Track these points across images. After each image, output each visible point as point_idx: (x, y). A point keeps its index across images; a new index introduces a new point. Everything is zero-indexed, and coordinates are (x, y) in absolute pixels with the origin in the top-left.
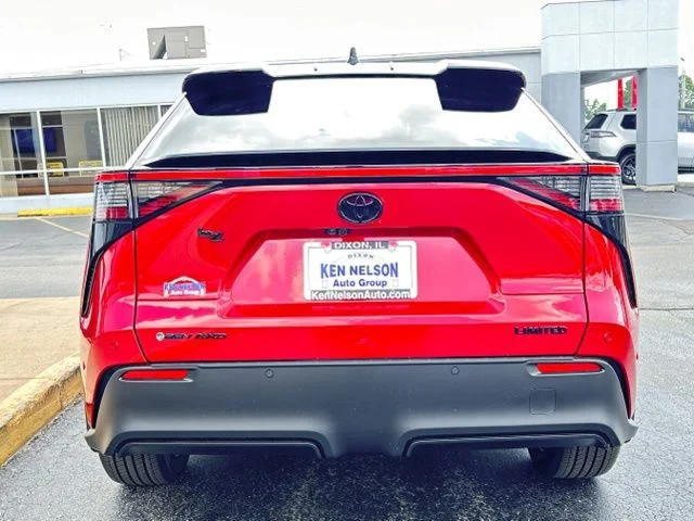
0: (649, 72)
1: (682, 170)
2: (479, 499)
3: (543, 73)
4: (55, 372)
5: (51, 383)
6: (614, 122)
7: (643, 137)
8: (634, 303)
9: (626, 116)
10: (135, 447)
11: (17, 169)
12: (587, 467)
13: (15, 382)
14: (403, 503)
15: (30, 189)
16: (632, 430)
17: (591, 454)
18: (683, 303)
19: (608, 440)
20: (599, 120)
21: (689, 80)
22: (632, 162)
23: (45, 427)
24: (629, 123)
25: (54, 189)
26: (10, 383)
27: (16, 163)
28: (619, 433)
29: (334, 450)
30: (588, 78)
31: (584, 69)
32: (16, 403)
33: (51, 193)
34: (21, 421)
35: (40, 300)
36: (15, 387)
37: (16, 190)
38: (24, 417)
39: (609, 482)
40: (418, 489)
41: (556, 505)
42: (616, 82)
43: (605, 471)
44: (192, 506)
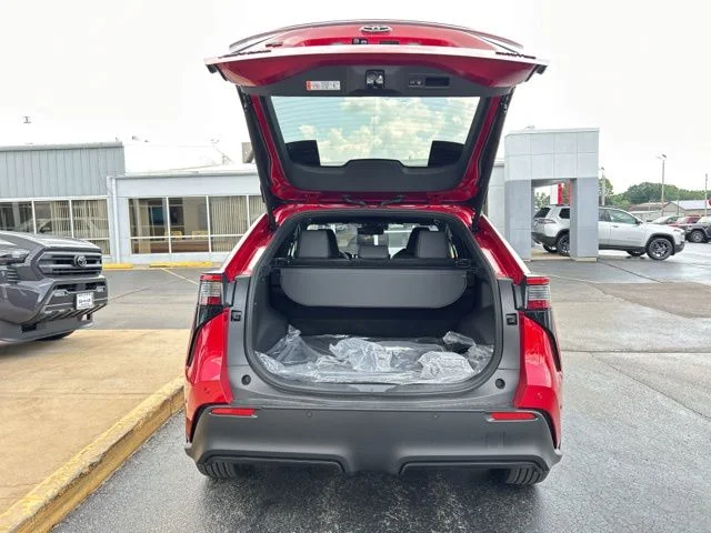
0: (578, 181)
1: (602, 247)
2: (452, 498)
3: (507, 180)
4: (168, 389)
5: (165, 398)
6: (554, 214)
7: (574, 224)
8: (559, 369)
9: (563, 210)
10: (218, 460)
11: (151, 235)
12: (528, 478)
13: (142, 396)
14: (400, 499)
15: (159, 249)
16: (558, 458)
17: (530, 473)
18: (600, 348)
19: (539, 466)
20: (544, 212)
21: (607, 181)
22: (567, 240)
23: (158, 430)
24: (565, 214)
25: (175, 248)
26: (138, 397)
27: (151, 229)
28: (548, 462)
29: (351, 468)
30: (536, 183)
31: (534, 178)
32: (140, 412)
33: (173, 251)
34: (143, 426)
35: (162, 331)
36: (141, 400)
37: (149, 248)
38: (146, 423)
39: (545, 488)
40: (411, 488)
41: (506, 505)
42: (556, 186)
43: (541, 480)
44: (254, 495)
